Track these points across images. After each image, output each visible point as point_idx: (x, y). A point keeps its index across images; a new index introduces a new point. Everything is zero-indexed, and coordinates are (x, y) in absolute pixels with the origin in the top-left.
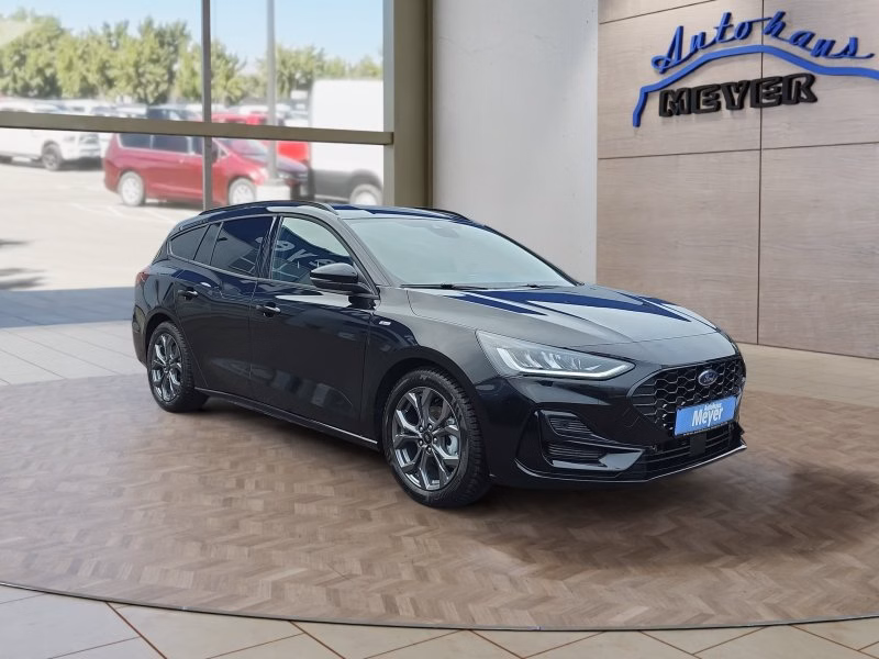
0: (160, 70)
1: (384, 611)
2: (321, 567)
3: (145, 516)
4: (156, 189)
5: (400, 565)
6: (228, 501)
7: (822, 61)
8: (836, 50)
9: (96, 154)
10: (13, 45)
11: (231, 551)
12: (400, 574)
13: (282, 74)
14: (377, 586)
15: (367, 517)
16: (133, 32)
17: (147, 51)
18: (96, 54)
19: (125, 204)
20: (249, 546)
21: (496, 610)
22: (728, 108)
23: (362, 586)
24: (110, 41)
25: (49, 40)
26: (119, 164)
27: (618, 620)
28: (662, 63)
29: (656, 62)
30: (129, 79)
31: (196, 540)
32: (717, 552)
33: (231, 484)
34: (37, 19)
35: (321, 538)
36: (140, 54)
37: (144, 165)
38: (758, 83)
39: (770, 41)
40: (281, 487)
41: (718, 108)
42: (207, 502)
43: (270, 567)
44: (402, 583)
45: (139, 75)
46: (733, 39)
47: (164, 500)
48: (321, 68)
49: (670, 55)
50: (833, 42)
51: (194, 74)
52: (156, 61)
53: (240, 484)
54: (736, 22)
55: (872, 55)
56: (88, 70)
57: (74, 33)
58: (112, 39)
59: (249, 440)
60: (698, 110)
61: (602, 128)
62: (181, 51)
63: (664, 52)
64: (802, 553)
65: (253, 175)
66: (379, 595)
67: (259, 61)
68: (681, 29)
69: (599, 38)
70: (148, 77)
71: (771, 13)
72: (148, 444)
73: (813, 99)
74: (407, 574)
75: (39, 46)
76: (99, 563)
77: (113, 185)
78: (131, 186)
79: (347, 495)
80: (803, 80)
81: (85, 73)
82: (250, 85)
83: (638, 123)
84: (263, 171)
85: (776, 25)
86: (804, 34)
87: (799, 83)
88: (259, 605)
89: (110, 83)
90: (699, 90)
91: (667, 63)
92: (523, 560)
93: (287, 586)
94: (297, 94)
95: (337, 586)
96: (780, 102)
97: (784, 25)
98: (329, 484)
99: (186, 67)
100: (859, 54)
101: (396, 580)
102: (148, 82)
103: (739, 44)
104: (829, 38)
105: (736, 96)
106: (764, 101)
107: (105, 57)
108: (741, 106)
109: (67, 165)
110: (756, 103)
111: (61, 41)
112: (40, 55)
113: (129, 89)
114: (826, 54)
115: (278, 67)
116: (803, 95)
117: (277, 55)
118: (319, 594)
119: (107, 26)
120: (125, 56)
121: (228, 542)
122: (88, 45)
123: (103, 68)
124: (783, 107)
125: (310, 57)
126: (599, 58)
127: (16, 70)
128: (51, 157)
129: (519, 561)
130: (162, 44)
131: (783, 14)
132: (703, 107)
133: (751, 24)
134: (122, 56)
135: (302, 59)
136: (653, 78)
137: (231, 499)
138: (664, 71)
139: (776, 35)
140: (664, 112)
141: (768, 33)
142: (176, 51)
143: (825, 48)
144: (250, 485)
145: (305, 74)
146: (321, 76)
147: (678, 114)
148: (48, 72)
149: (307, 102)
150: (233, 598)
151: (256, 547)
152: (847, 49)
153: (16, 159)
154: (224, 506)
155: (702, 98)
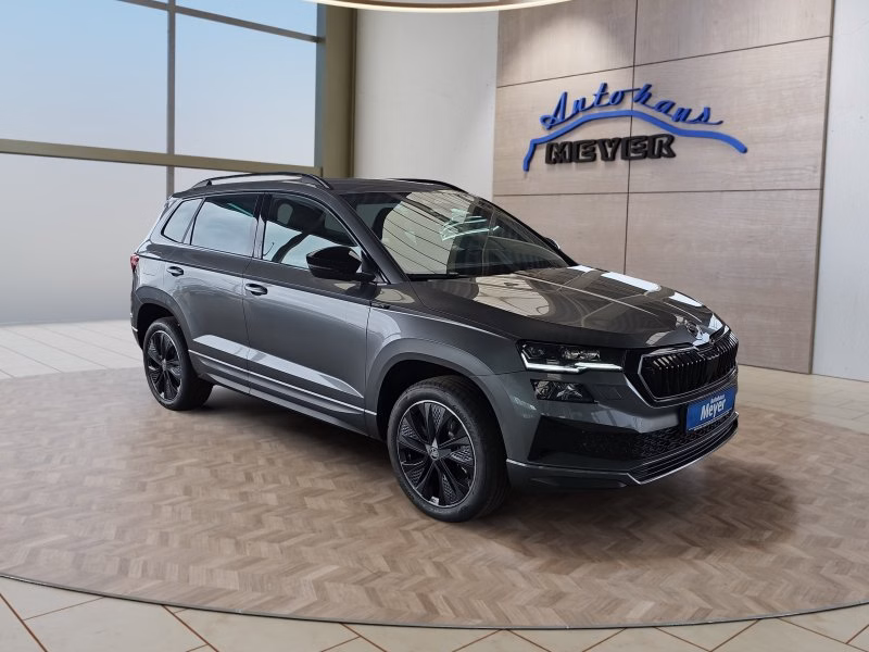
1: (425, 612)
2: (351, 565)
3: (173, 510)
5: (421, 561)
6: (244, 496)
7: (680, 125)
8: (694, 116)
11: (264, 547)
12: (423, 571)
14: (407, 585)
15: (371, 510)
20: (279, 542)
21: (523, 608)
22: (603, 159)
23: (396, 584)
27: (633, 617)
28: (548, 122)
29: (544, 120)
31: (228, 536)
32: (683, 543)
33: (241, 477)
35: (340, 533)
38: (628, 141)
39: (638, 107)
40: (285, 480)
41: (594, 159)
42: (225, 495)
43: (305, 566)
44: (429, 580)
46: (608, 104)
47: (185, 494)
49: (556, 115)
50: (690, 111)
53: (249, 478)
54: (611, 91)
55: (721, 122)
59: (242, 433)
60: (578, 161)
61: (497, 172)
63: (551, 112)
64: (752, 544)
66: (414, 594)
68: (566, 94)
69: (497, 98)
71: (640, 85)
72: (154, 437)
73: (672, 155)
74: (430, 572)
76: (145, 563)
79: (347, 488)
80: (665, 140)
83: (527, 169)
85: (644, 95)
86: (665, 103)
87: (661, 142)
88: (308, 608)
90: (578, 144)
92: (525, 554)
93: (326, 584)
95: (372, 584)
96: (644, 157)
97: (650, 95)
98: (327, 477)
100: (710, 121)
101: (422, 578)
103: (612, 109)
104: (686, 107)
105: (609, 150)
106: (633, 155)
108: (613, 158)
110: (626, 156)
114: (684, 120)
116: (664, 151)
118: (358, 593)
121: (256, 539)
124: (647, 160)
126: (497, 114)
129: (522, 556)
131: (649, 86)
132: (581, 157)
133: (623, 93)
136: (541, 132)
137: (246, 493)
138: (550, 128)
139: (644, 103)
140: (549, 160)
141: (637, 101)
143: (683, 115)
144: (258, 479)
147: (561, 162)
150: (283, 600)
151: (285, 544)
152: (702, 116)
154: (243, 500)
155: (581, 150)
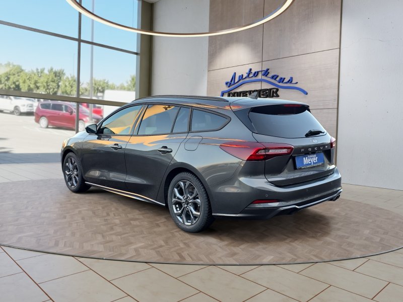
0: (55, 84)
1: (180, 258)
4: (52, 123)
5: (178, 242)
7: (281, 84)
8: (285, 81)
9: (32, 111)
10: (5, 74)
13: (95, 88)
14: (173, 250)
15: (158, 225)
16: (46, 72)
17: (51, 78)
18: (33, 78)
19: (41, 127)
20: (120, 235)
24: (38, 74)
25: (18, 73)
26: (41, 114)
27: (265, 261)
28: (228, 84)
29: (227, 83)
30: (44, 87)
31: (99, 233)
32: (285, 237)
33: (105, 214)
34: (14, 66)
36: (48, 79)
37: (49, 115)
38: (260, 91)
39: (264, 78)
40: (123, 215)
42: (98, 220)
43: (131, 243)
44: (182, 248)
45: (48, 86)
46: (252, 77)
48: (108, 86)
49: (231, 81)
50: (285, 78)
51: (66, 86)
52: (53, 82)
53: (108, 214)
55: (297, 83)
56: (31, 83)
57: (26, 71)
58: (39, 73)
62: (62, 78)
65: (84, 119)
67: (87, 83)
68: (235, 73)
69: (208, 76)
70: (51, 86)
71: (265, 69)
73: (278, 96)
75: (14, 74)
77: (37, 121)
78: (44, 121)
80: (275, 90)
81: (29, 84)
82: (84, 91)
84: (88, 118)
85: (266, 73)
86: (275, 75)
87: (273, 91)
89: (38, 88)
90: (241, 92)
91: (230, 84)
94: (99, 94)
97: (269, 73)
99: (64, 84)
100: (293, 82)
101: (179, 248)
102: (51, 88)
103: (254, 78)
106: (262, 96)
107: (36, 79)
109: (22, 114)
111: (22, 73)
112: (14, 77)
113: (44, 90)
114: (282, 82)
115: (94, 85)
116: (275, 95)
117: (93, 82)
118: (153, 252)
119: (37, 69)
120: (43, 79)
122: (31, 75)
123: (36, 83)
124: (268, 98)
125: (105, 83)
126: (208, 81)
127: (6, 82)
128: (17, 111)
129: (218, 240)
130: (56, 76)
131: (268, 69)
133: (258, 72)
134: (42, 79)
135: (101, 83)
136: (226, 88)
137: (107, 219)
138: (229, 86)
139: (266, 76)
141: (263, 75)
142: (60, 78)
143: (282, 80)
145: (102, 88)
146: (107, 89)
148: (17, 83)
149: (103, 97)
150: (122, 254)
151: (123, 236)
152: (289, 80)
153: (5, 111)
154: (105, 222)
155: (242, 95)
